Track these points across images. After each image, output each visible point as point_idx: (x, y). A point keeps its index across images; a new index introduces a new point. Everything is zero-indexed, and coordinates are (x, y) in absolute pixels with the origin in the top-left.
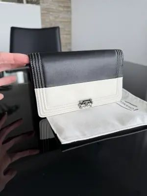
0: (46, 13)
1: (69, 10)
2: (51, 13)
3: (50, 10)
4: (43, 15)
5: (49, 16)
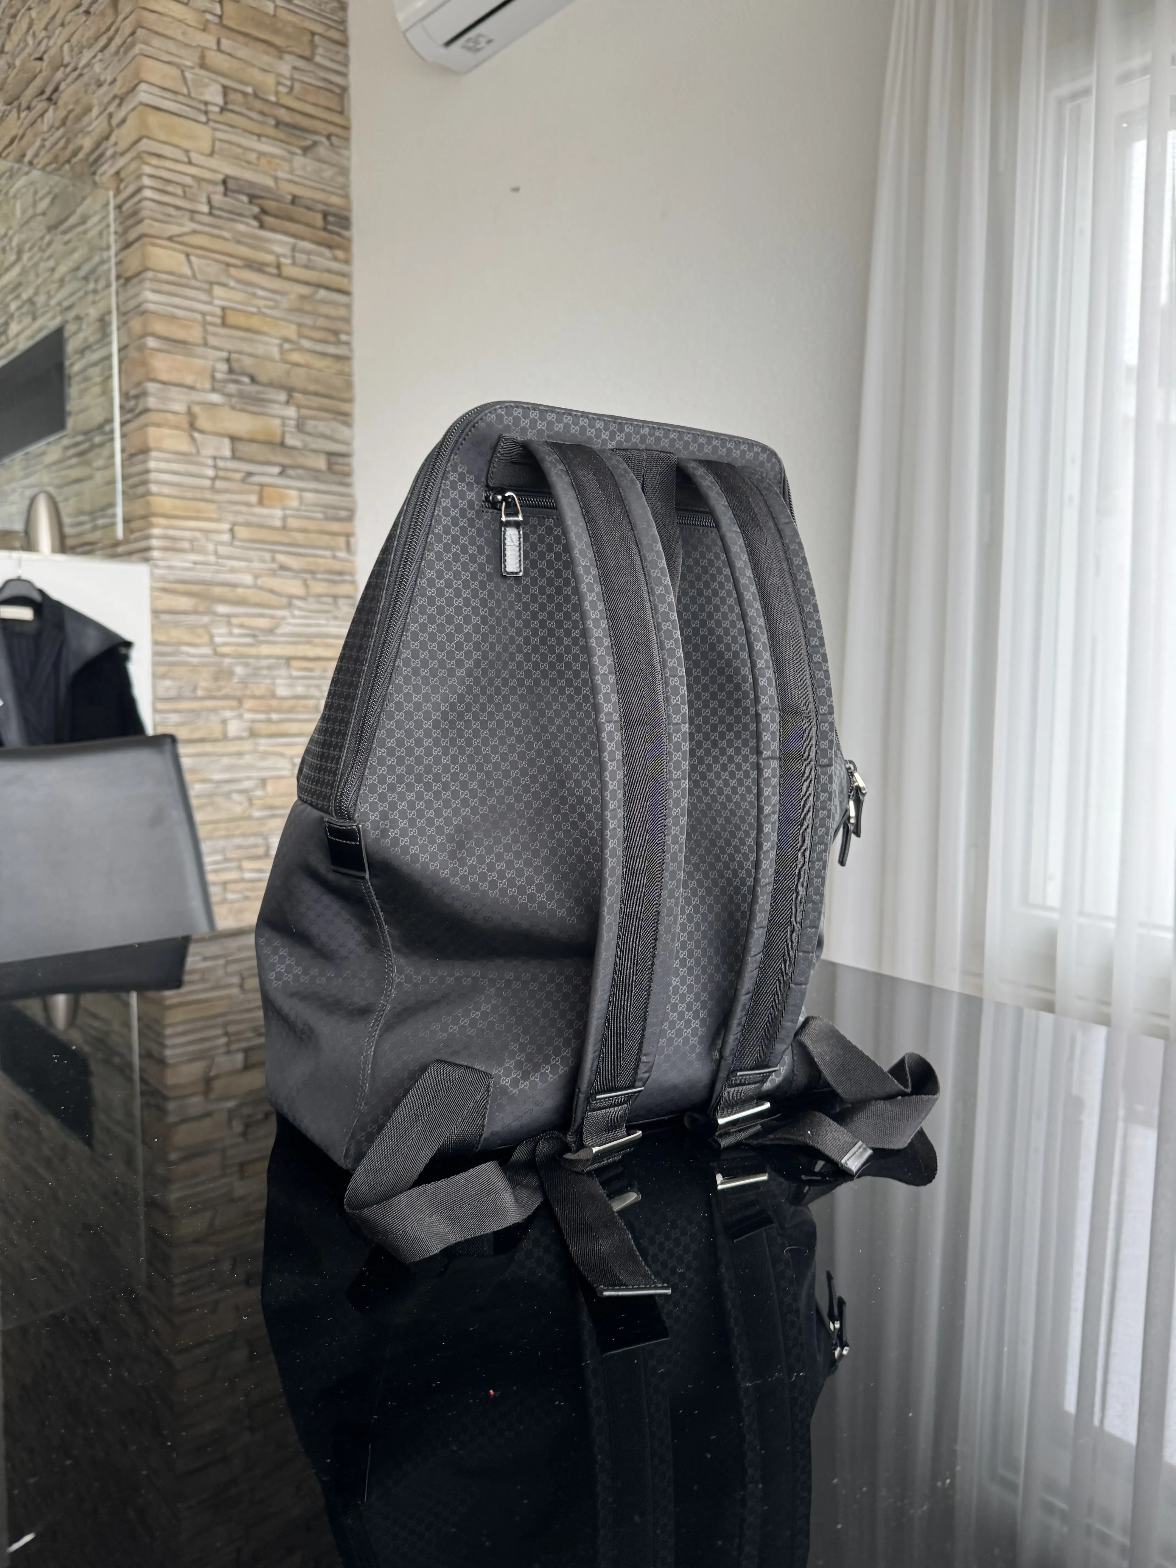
0: (195, 612)
1: (342, 588)
2: (221, 609)
3: (218, 590)
4: (165, 617)
5: (205, 627)
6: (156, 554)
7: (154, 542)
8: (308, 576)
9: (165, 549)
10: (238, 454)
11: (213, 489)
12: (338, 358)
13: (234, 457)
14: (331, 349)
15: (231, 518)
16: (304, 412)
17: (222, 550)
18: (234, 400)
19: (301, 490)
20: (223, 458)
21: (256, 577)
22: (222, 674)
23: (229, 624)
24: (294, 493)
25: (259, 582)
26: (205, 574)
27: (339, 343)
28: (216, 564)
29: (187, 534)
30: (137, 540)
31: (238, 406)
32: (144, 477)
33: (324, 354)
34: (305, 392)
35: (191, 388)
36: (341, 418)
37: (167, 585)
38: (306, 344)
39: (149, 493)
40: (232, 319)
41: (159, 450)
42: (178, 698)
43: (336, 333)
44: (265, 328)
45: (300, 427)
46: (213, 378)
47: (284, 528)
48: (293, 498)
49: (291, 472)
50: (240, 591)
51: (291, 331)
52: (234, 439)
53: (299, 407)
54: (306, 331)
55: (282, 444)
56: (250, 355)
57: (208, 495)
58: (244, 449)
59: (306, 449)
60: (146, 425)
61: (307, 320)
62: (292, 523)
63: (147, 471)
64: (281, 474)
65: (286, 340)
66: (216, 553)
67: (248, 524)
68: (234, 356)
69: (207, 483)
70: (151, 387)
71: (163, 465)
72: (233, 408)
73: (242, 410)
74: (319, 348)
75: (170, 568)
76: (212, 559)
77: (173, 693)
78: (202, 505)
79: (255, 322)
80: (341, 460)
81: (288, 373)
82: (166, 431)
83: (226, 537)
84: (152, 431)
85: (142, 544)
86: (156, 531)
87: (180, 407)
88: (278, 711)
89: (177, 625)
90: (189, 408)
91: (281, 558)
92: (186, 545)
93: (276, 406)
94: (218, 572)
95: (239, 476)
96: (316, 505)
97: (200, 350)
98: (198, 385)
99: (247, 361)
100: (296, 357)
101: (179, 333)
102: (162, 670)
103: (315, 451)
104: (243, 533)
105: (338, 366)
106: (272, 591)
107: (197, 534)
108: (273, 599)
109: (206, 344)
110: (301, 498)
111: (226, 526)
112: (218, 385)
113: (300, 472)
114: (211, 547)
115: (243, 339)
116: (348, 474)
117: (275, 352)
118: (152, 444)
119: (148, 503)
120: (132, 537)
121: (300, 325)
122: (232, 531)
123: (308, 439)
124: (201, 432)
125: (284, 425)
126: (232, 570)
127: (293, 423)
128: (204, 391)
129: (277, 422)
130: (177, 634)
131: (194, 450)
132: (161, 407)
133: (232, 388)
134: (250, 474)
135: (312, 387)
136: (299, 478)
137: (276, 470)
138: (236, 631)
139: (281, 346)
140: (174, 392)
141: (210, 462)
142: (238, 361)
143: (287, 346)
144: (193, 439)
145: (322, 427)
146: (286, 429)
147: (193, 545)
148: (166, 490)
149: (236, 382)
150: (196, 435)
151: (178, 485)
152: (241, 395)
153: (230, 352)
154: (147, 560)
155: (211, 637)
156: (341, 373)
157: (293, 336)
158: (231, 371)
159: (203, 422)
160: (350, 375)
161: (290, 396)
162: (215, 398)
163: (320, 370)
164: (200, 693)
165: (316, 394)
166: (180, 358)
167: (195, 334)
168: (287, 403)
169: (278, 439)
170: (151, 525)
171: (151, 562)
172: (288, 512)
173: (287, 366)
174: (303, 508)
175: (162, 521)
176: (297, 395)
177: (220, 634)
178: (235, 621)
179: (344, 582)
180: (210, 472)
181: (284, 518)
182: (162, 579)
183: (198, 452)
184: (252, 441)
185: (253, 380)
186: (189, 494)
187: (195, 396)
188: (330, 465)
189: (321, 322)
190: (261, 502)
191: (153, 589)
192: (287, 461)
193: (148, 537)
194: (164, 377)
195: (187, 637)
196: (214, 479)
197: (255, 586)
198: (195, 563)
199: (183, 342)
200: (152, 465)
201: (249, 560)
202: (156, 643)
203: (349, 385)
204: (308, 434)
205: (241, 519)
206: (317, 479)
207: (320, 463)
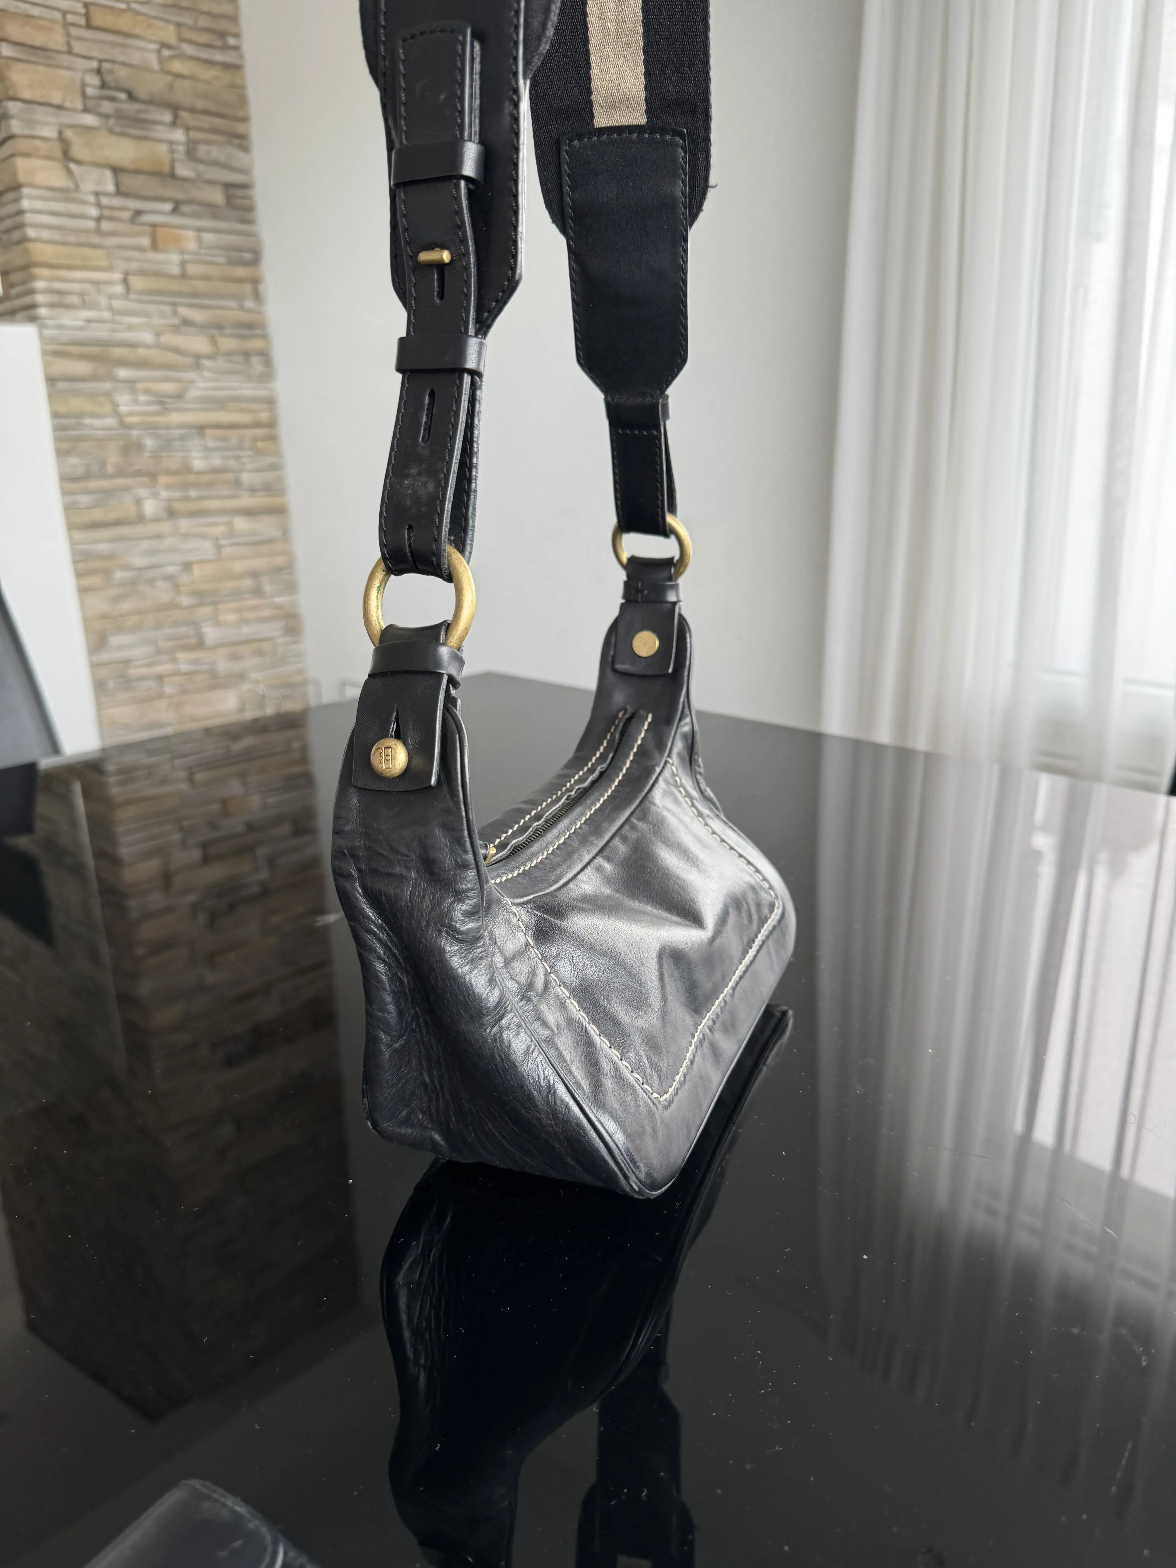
0: (94, 378)
1: (255, 344)
2: (123, 373)
3: (117, 352)
4: (61, 385)
5: (108, 395)
6: (43, 311)
7: (40, 298)
8: (215, 332)
9: (52, 305)
10: (123, 189)
11: (98, 231)
12: (227, 67)
13: (120, 192)
14: (218, 57)
15: (122, 265)
16: (194, 135)
17: (117, 304)
18: (111, 122)
19: (199, 230)
20: (106, 194)
21: (158, 334)
22: (131, 448)
23: (133, 391)
24: (190, 234)
25: (163, 339)
26: (100, 333)
27: (226, 48)
28: (111, 322)
29: (76, 287)
30: (19, 296)
31: (117, 129)
32: (17, 219)
33: (210, 63)
34: (193, 111)
35: (60, 107)
36: (236, 141)
37: (61, 348)
38: (189, 49)
39: (25, 240)
40: (98, 19)
41: (32, 185)
42: (87, 476)
43: (223, 35)
44: (137, 30)
45: (191, 154)
46: (84, 94)
47: (183, 276)
48: (190, 240)
49: (185, 208)
50: (141, 351)
51: (169, 34)
52: (116, 170)
53: (187, 129)
54: (188, 34)
55: (172, 175)
56: (124, 64)
57: (95, 239)
58: (128, 181)
59: (199, 181)
60: (13, 155)
61: (188, 20)
62: (192, 269)
63: (21, 212)
64: (175, 211)
65: (164, 45)
66: (110, 308)
67: (142, 273)
68: (106, 66)
69: (91, 224)
70: (13, 107)
71: (39, 205)
72: (111, 132)
73: (122, 134)
74: (204, 54)
75: (60, 327)
76: (106, 315)
77: (80, 471)
78: (88, 251)
79: (124, 23)
80: (240, 192)
81: (171, 87)
82: (37, 163)
83: (119, 289)
84: (21, 163)
85: (26, 301)
86: (39, 285)
87: (49, 132)
88: (197, 485)
89: (76, 393)
90: (60, 133)
91: (184, 311)
92: (75, 300)
93: (160, 128)
94: (115, 331)
95: (126, 215)
96: (217, 247)
97: (65, 59)
98: (67, 104)
99: (122, 73)
100: (178, 66)
101: (38, 39)
102: (66, 445)
103: (211, 183)
104: (137, 282)
105: (227, 77)
106: (177, 350)
107: (87, 287)
108: (180, 360)
109: (70, 52)
110: (199, 240)
111: (117, 276)
112: (91, 104)
113: (195, 208)
114: (103, 301)
115: (115, 45)
116: (250, 209)
117: (153, 60)
118: (22, 178)
119: (27, 252)
120: (13, 292)
121: (179, 25)
122: (125, 281)
123: (201, 168)
124: (78, 162)
125: (172, 151)
126: (131, 328)
127: (181, 148)
128: (74, 110)
129: (164, 148)
130: (76, 404)
131: (71, 185)
132: (27, 132)
133: (107, 107)
134: (138, 213)
135: (200, 104)
136: (196, 215)
137: (168, 207)
138: (142, 398)
139: (159, 51)
140: (40, 113)
141: (92, 199)
142: (111, 72)
143: (166, 53)
144: (69, 172)
145: (216, 153)
146: (176, 156)
147: (84, 300)
148: (45, 234)
149: (112, 99)
150: (72, 166)
151: (59, 228)
152: (120, 116)
153: (100, 61)
154: (33, 319)
155: (115, 405)
156: (232, 86)
157: (173, 40)
158: (104, 85)
159: (78, 151)
160: (243, 87)
161: (176, 116)
162: (89, 120)
163: (207, 82)
164: (110, 469)
165: (206, 112)
166: (41, 69)
167: (56, 39)
168: (174, 124)
169: (166, 169)
170: (34, 278)
171: (39, 321)
172: (187, 257)
173: (169, 78)
174: (203, 251)
175: (45, 272)
176: (184, 114)
177: (125, 402)
178: (139, 386)
179: (256, 336)
180: (94, 212)
181: (183, 264)
182: (53, 340)
183: (77, 188)
184: (137, 172)
185: (131, 97)
186: (72, 239)
187: (65, 118)
188: (229, 198)
189: (203, 22)
190: (155, 246)
191: (44, 353)
192: (180, 196)
193: (32, 292)
194: (26, 94)
195: (88, 407)
196: (99, 219)
197: (158, 346)
198: (89, 321)
199: (44, 49)
200: (25, 204)
201: (147, 315)
202: (55, 415)
203: (243, 101)
204: (201, 161)
205: (134, 266)
206: (215, 217)
207: (217, 196)
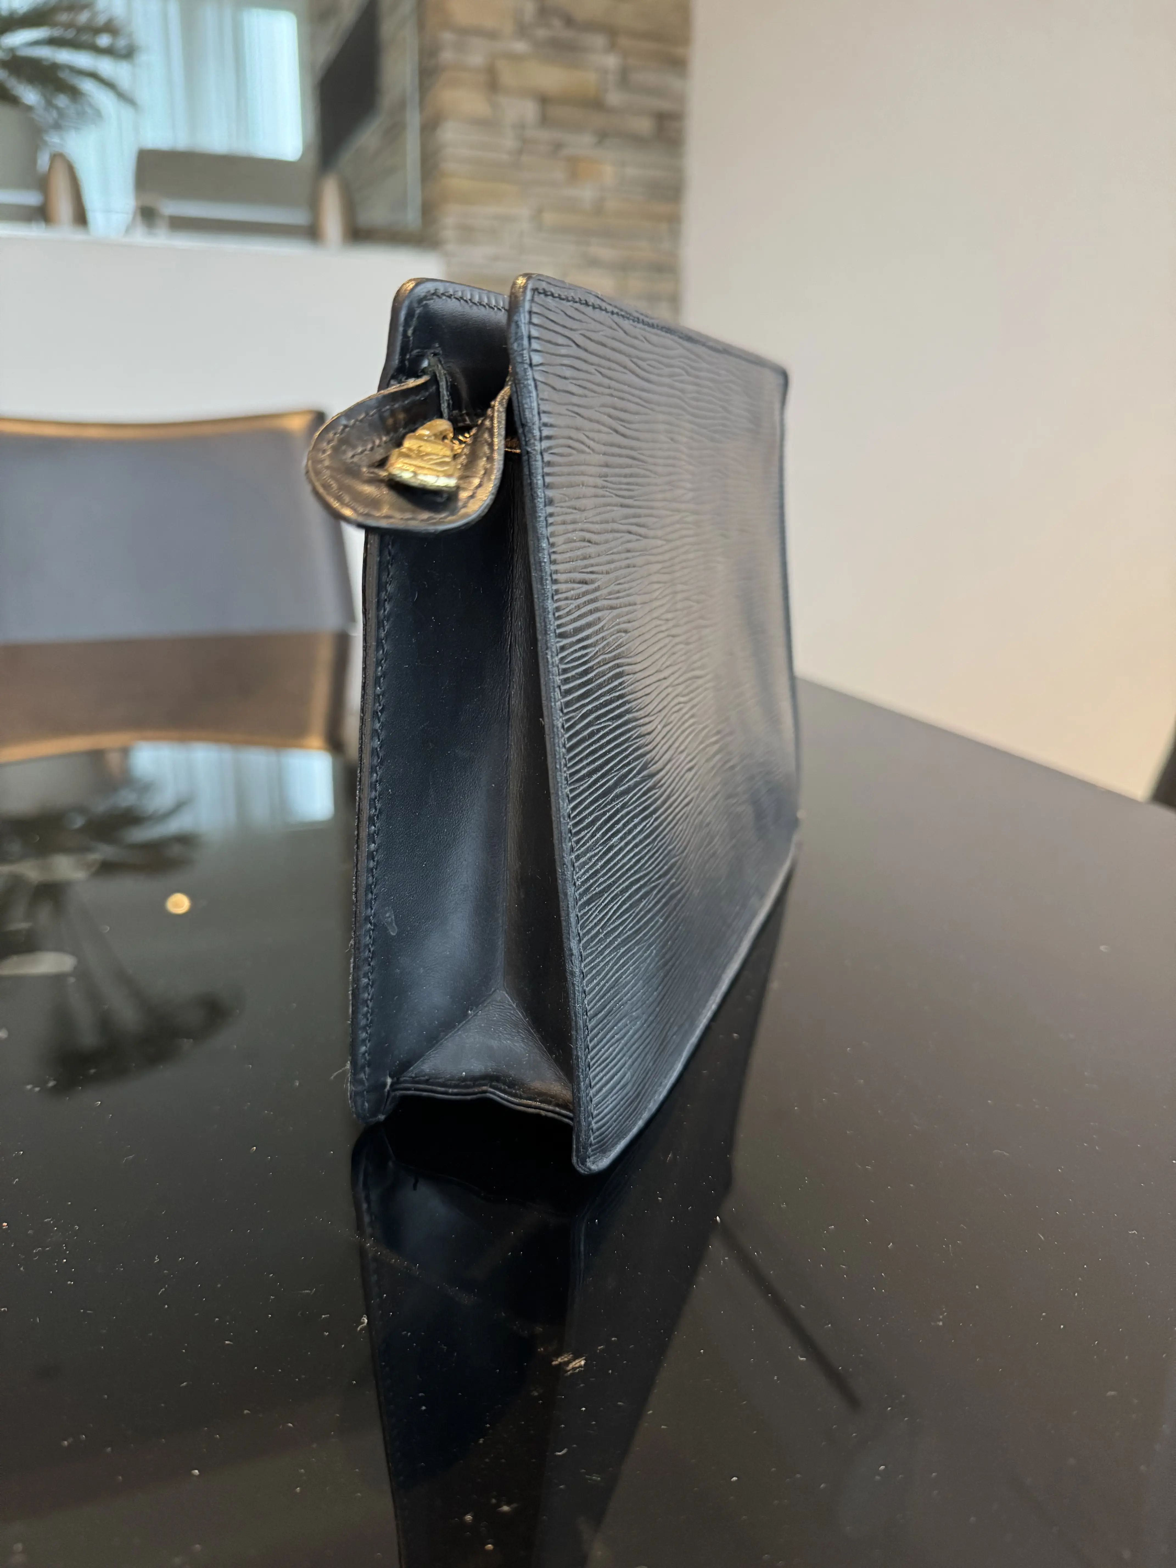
1: (665, 288)
8: (624, 271)
9: (460, 241)
10: (547, 119)
11: (516, 165)
13: (543, 124)
15: (535, 201)
16: (630, 60)
17: (527, 242)
18: (544, 49)
19: (619, 163)
20: (529, 126)
24: (611, 168)
29: (485, 222)
31: (549, 57)
34: (632, 34)
35: (494, 36)
36: (673, 66)
39: (441, 173)
41: (453, 117)
45: (623, 82)
46: (520, 21)
47: (598, 212)
48: (608, 172)
49: (609, 140)
52: (543, 100)
53: (623, 54)
55: (600, 104)
57: (511, 174)
58: (554, 113)
59: (630, 110)
60: (442, 89)
62: (609, 205)
63: (440, 147)
64: (598, 143)
66: (519, 246)
67: (557, 208)
69: (509, 158)
70: (447, 36)
72: (542, 59)
73: (554, 62)
76: (514, 252)
78: (503, 185)
80: (671, 123)
81: (612, 11)
82: (463, 92)
83: (529, 226)
84: (448, 94)
86: (449, 219)
87: (479, 62)
90: (490, 62)
93: (594, 55)
95: (546, 148)
96: (638, 183)
98: (500, 31)
103: (639, 111)
104: (549, 218)
107: (498, 223)
110: (620, 175)
111: (528, 211)
112: (524, 30)
113: (620, 139)
116: (679, 142)
118: (444, 111)
119: (445, 187)
122: (537, 218)
123: (632, 96)
124: (503, 91)
125: (603, 79)
127: (614, 76)
128: (508, 38)
129: (595, 75)
131: (493, 115)
132: (457, 62)
133: (542, 33)
134: (558, 145)
135: (642, 27)
136: (619, 148)
137: (590, 137)
140: (474, 42)
141: (512, 131)
144: (493, 100)
145: (651, 80)
146: (606, 84)
147: (492, 236)
148: (464, 169)
149: (548, 25)
150: (497, 95)
151: (476, 161)
152: (553, 43)
158: (541, 10)
159: (505, 80)
160: (688, 7)
161: (612, 41)
162: (520, 46)
165: (645, 35)
168: (608, 50)
169: (594, 98)
170: (444, 213)
172: (604, 192)
174: (622, 187)
175: (456, 207)
176: (621, 39)
179: (666, 279)
180: (513, 143)
181: (599, 199)
183: (499, 119)
184: (565, 101)
185: (569, 21)
186: (486, 172)
187: (498, 46)
188: (659, 129)
190: (570, 181)
192: (605, 126)
193: (442, 228)
194: (461, 23)
196: (520, 152)
198: (491, 258)
200: (447, 136)
203: (687, 23)
204: (633, 89)
205: (547, 202)
206: (640, 149)
207: (644, 125)
